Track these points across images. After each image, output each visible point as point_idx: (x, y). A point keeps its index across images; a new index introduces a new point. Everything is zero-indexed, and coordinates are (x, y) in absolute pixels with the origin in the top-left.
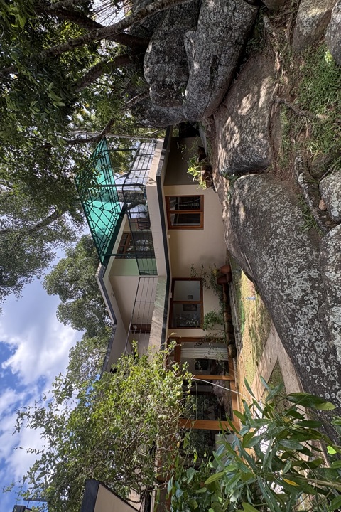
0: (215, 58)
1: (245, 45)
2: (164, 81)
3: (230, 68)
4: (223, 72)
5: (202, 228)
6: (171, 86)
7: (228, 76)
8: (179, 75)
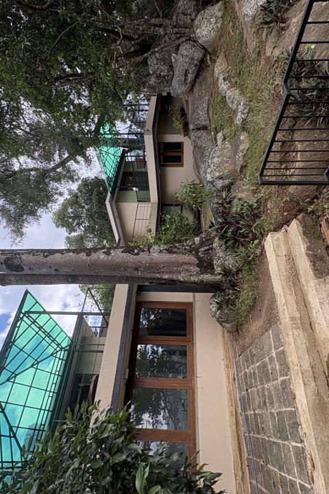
0: (186, 70)
1: (200, 66)
2: (160, 74)
3: (194, 75)
4: (190, 77)
5: (183, 166)
6: (164, 77)
7: (193, 78)
8: (168, 72)
